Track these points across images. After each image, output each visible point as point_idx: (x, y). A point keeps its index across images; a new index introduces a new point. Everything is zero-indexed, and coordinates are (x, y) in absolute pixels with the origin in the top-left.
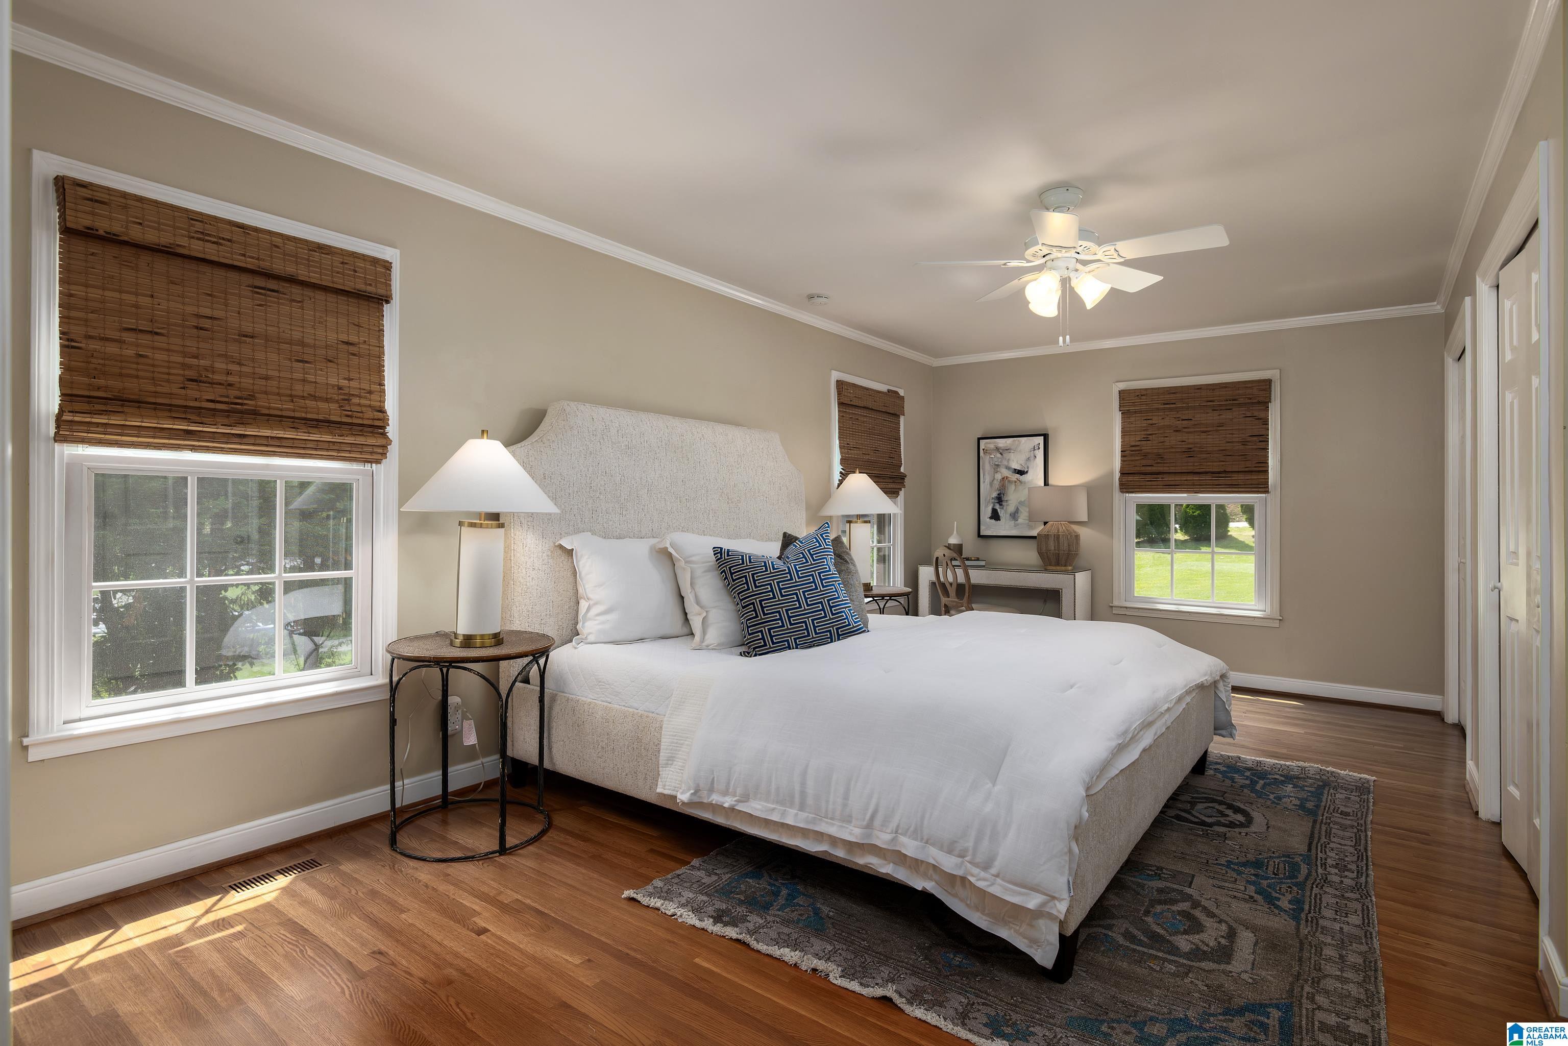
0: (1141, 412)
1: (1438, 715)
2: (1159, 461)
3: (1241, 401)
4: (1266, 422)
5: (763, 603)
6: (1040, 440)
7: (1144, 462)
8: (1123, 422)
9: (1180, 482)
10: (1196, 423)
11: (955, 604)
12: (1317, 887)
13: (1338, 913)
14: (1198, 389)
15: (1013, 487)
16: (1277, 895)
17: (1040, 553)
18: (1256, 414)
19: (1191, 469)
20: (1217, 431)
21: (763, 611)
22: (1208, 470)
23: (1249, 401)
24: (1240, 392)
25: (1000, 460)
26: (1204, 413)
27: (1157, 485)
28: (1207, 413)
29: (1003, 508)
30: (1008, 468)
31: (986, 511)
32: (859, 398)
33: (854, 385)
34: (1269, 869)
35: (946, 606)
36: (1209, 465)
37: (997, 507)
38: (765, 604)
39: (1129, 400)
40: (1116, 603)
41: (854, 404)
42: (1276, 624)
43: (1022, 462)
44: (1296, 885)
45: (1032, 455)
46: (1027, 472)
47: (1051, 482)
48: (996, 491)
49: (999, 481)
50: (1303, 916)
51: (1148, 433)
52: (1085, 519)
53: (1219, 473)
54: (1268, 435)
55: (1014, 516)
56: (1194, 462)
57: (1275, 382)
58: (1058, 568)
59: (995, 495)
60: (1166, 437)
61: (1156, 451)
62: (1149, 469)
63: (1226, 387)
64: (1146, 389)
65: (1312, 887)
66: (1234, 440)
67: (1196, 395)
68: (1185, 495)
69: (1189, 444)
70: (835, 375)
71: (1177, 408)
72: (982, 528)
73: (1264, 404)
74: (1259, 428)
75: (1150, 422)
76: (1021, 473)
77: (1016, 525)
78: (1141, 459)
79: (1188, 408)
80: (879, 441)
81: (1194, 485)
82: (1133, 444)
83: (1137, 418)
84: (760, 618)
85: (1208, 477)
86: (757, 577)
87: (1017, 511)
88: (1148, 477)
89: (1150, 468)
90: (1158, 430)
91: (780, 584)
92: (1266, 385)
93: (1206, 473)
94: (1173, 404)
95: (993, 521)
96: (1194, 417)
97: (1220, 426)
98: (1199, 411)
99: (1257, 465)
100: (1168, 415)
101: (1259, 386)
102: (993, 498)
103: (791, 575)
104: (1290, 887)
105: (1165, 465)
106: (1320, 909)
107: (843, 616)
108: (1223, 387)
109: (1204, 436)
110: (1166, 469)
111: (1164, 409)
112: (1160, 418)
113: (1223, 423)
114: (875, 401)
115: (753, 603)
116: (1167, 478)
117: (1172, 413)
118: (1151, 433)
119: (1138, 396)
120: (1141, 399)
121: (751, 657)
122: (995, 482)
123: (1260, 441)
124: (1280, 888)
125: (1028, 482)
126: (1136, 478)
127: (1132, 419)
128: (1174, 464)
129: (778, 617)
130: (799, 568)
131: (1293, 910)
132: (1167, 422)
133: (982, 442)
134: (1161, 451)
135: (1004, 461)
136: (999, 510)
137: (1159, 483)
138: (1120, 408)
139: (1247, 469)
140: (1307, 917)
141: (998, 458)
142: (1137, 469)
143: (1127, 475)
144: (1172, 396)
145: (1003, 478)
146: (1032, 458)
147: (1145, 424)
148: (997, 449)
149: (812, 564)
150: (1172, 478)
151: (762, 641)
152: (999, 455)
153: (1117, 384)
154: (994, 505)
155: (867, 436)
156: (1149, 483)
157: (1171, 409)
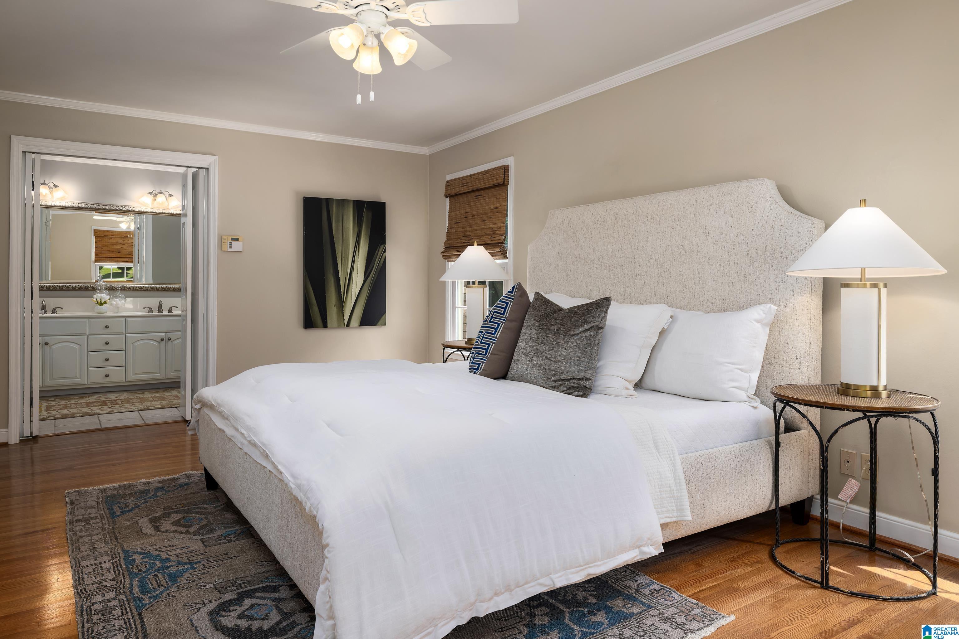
12: (121, 581)
13: (100, 568)
16: (145, 560)
34: (162, 577)
44: (136, 575)
50: (122, 556)
65: (124, 579)
104: (139, 571)
106: (113, 565)
124: (146, 567)
131: (130, 557)
140: (120, 556)
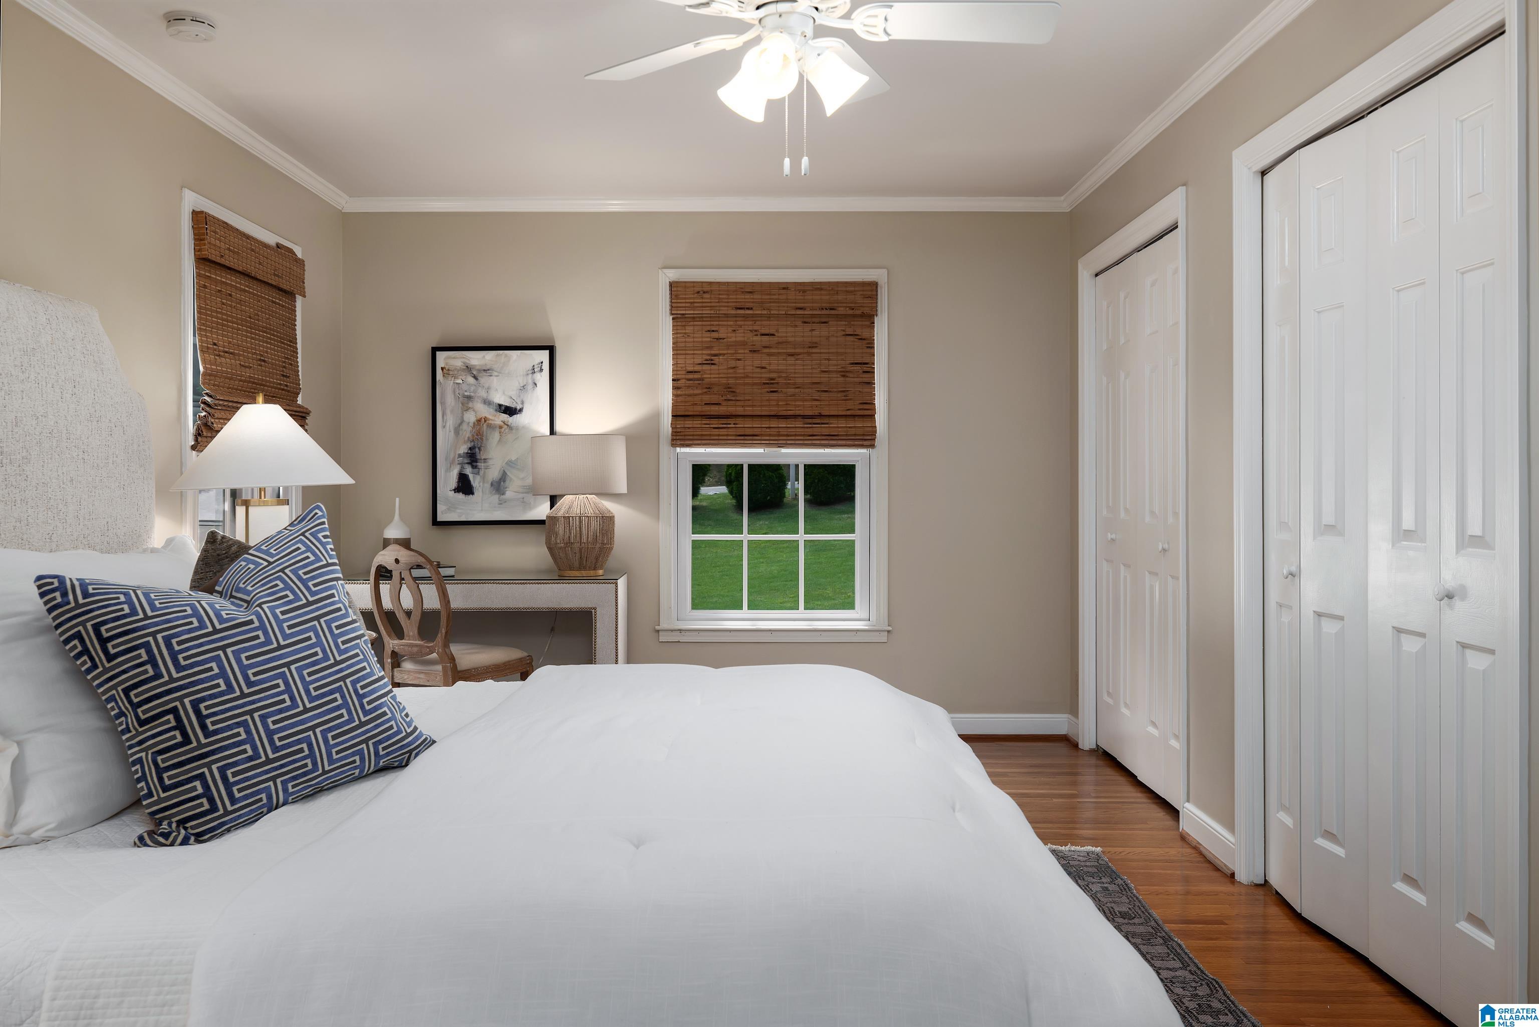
0: (701, 318)
1: (1068, 742)
2: (729, 397)
3: (841, 311)
4: (870, 345)
5: (202, 706)
6: (544, 355)
7: (707, 398)
8: (675, 333)
9: (759, 430)
10: (781, 340)
11: (415, 649)
14: (784, 288)
15: (496, 436)
17: (550, 549)
18: (858, 332)
19: (774, 410)
20: (809, 354)
21: (203, 727)
22: (798, 413)
23: (851, 312)
24: (840, 297)
25: (472, 388)
26: (791, 326)
27: (727, 435)
28: (796, 326)
29: (478, 473)
30: (487, 402)
31: (448, 479)
32: (234, 252)
33: (226, 225)
35: (394, 654)
36: (799, 406)
37: (468, 470)
38: (207, 708)
39: (685, 298)
40: (664, 625)
41: (227, 263)
42: (883, 638)
43: (513, 393)
45: (530, 381)
46: (521, 410)
47: (558, 427)
48: (465, 442)
49: (471, 424)
51: (713, 352)
52: (623, 489)
53: (812, 417)
54: (874, 364)
55: (499, 486)
56: (778, 401)
57: (881, 287)
58: (584, 573)
59: (463, 449)
60: (739, 360)
61: (724, 381)
62: (714, 410)
63: (821, 289)
64: (710, 283)
66: (831, 368)
67: (780, 297)
68: (761, 450)
69: (771, 372)
70: (191, 201)
71: (753, 316)
72: (440, 508)
73: (869, 318)
74: (862, 353)
75: (715, 335)
76: (510, 411)
77: (501, 503)
78: (702, 394)
79: (769, 317)
80: (267, 343)
81: (779, 435)
82: (690, 369)
83: (696, 328)
84: (195, 744)
85: (799, 423)
86: (179, 643)
87: (503, 477)
88: (715, 423)
89: (716, 408)
90: (728, 349)
91: (243, 656)
92: (870, 290)
93: (795, 417)
94: (748, 309)
95: (460, 496)
96: (777, 331)
97: (813, 347)
98: (785, 323)
99: (862, 407)
100: (741, 326)
101: (863, 291)
102: (460, 456)
103: (266, 633)
105: (738, 403)
107: (385, 714)
108: (817, 289)
109: (791, 361)
110: (740, 410)
111: (736, 316)
112: (730, 329)
113: (816, 343)
114: (260, 264)
115: (176, 708)
116: (742, 424)
117: (746, 323)
118: (717, 352)
119: (698, 292)
120: (702, 298)
121: (172, 845)
122: (464, 426)
123: (864, 372)
125: (523, 427)
126: (697, 423)
127: (689, 329)
128: (750, 403)
129: (244, 736)
130: (283, 613)
132: (739, 337)
133: (441, 356)
134: (731, 381)
135: (480, 390)
136: (471, 477)
137: (731, 432)
138: (671, 310)
139: (849, 413)
141: (469, 385)
142: (698, 409)
143: (682, 419)
144: (747, 296)
145: (479, 421)
146: (530, 386)
147: (707, 338)
148: (468, 369)
149: (309, 603)
150: (748, 424)
151: (204, 800)
152: (471, 380)
153: (666, 271)
154: (462, 468)
155: (247, 331)
156: (716, 432)
157: (745, 317)
